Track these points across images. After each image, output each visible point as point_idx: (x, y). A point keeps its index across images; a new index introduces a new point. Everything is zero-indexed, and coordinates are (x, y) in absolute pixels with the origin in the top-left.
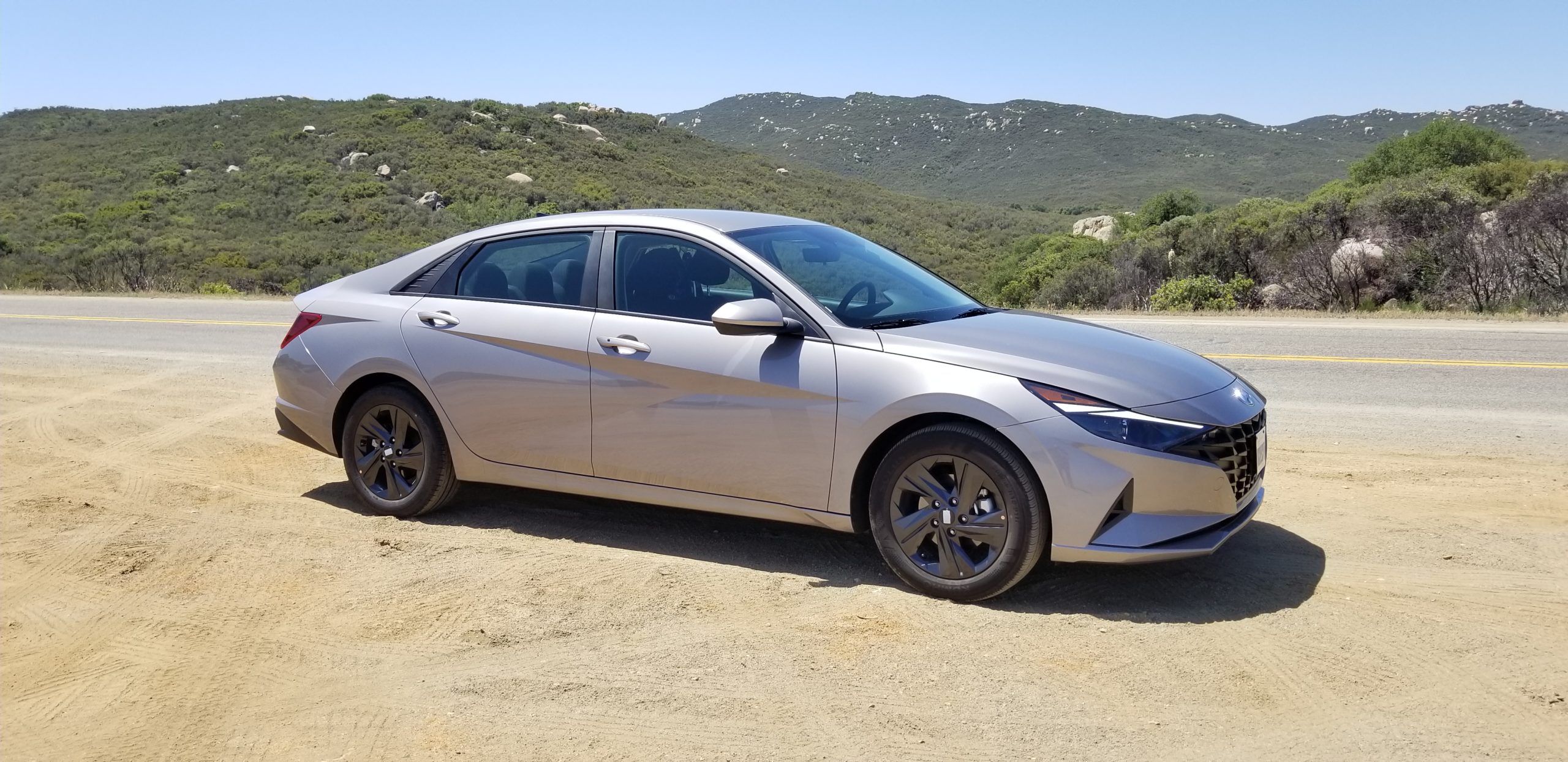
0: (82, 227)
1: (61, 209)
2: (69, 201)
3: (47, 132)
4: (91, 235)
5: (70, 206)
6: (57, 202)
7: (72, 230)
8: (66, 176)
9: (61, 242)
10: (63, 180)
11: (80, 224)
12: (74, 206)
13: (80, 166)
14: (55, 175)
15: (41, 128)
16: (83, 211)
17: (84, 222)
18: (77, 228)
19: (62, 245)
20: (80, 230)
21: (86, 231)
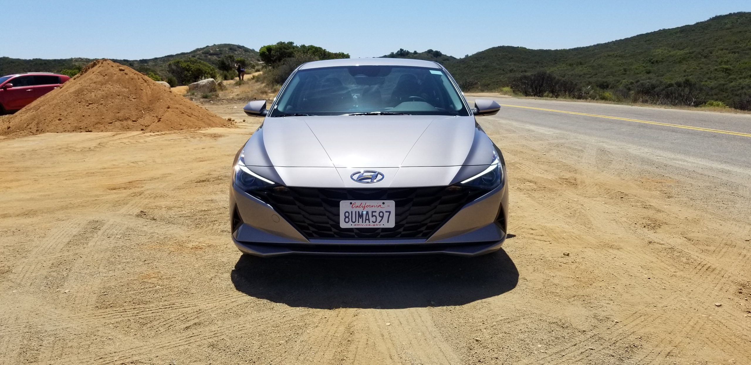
0: (728, 73)
1: (720, 64)
2: (725, 59)
3: (728, 26)
4: (730, 77)
5: (725, 62)
6: (719, 60)
7: (723, 74)
8: (726, 47)
9: (716, 80)
10: (725, 49)
11: (727, 71)
12: (727, 62)
13: (735, 42)
14: (721, 47)
15: (726, 24)
16: (731, 65)
17: (730, 70)
18: (725, 73)
19: (716, 82)
20: (727, 74)
21: (730, 74)
